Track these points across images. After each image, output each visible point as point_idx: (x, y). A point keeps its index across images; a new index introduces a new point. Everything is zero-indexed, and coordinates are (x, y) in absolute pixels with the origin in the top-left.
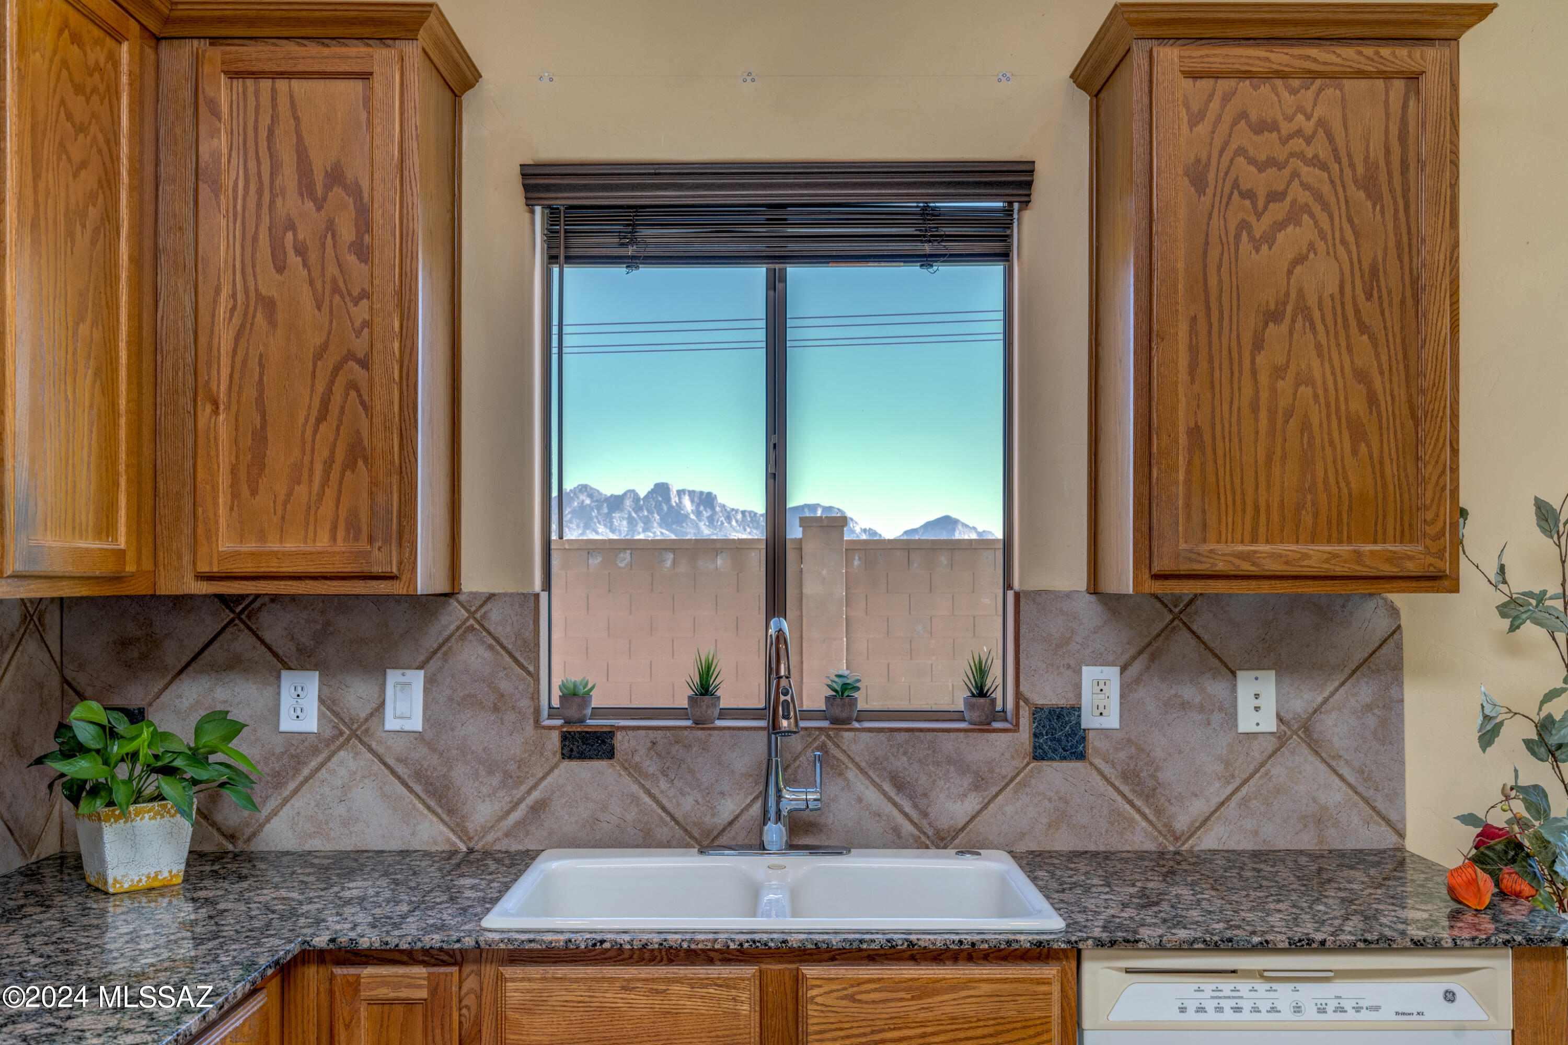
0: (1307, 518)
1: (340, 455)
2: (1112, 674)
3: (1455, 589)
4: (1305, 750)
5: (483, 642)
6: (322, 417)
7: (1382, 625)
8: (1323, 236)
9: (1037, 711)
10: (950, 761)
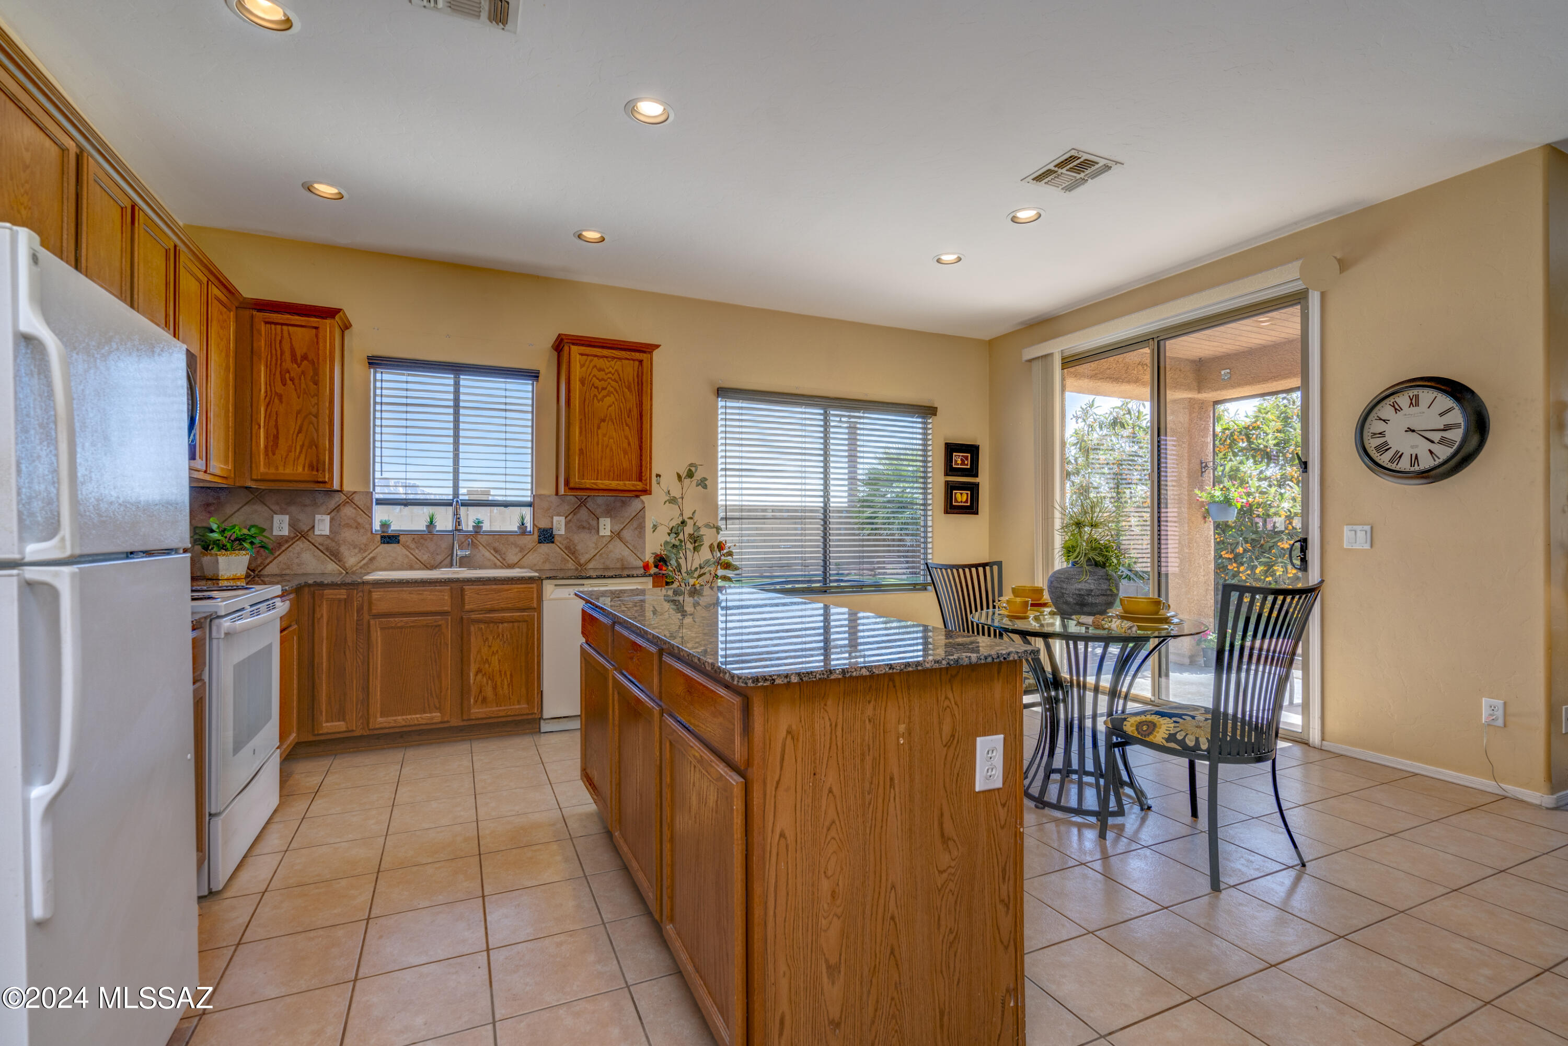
0: (611, 474)
1: (307, 443)
2: (562, 519)
3: (650, 494)
4: (618, 540)
5: (352, 506)
6: (300, 432)
7: (640, 506)
8: (616, 400)
9: (540, 529)
10: (512, 543)
